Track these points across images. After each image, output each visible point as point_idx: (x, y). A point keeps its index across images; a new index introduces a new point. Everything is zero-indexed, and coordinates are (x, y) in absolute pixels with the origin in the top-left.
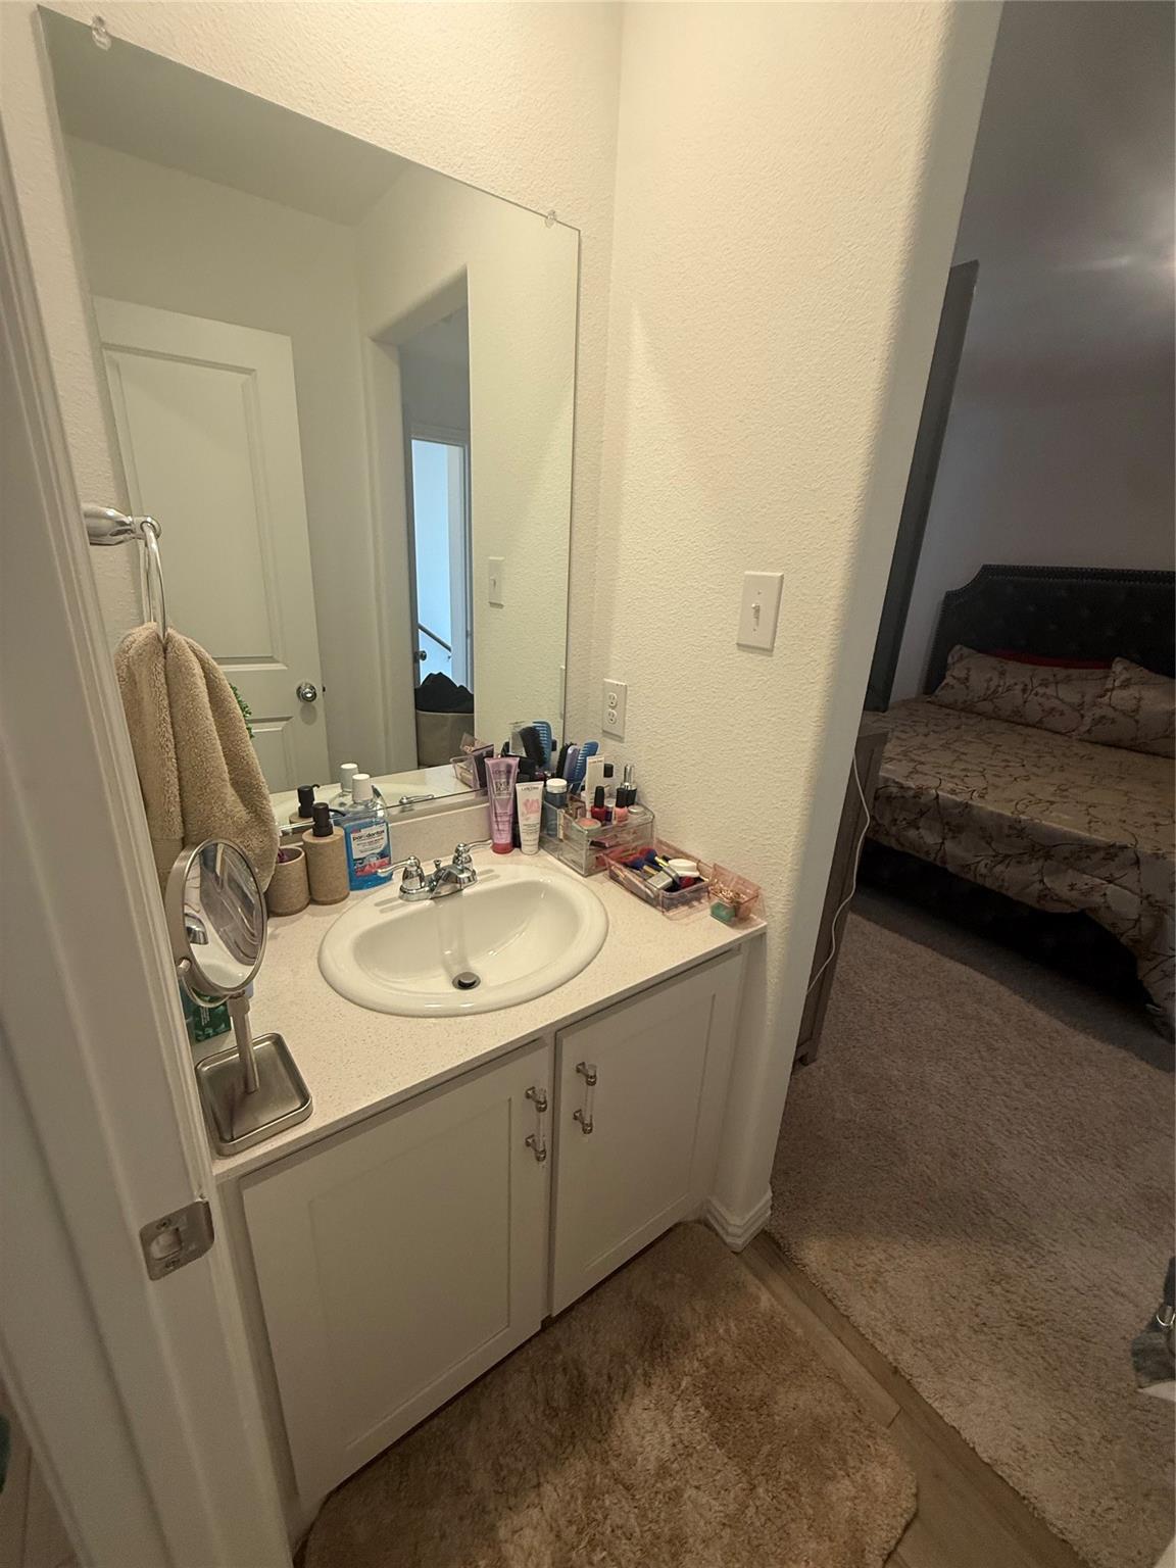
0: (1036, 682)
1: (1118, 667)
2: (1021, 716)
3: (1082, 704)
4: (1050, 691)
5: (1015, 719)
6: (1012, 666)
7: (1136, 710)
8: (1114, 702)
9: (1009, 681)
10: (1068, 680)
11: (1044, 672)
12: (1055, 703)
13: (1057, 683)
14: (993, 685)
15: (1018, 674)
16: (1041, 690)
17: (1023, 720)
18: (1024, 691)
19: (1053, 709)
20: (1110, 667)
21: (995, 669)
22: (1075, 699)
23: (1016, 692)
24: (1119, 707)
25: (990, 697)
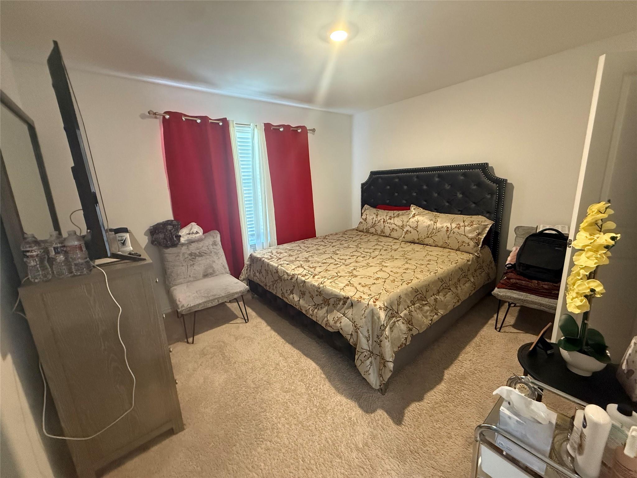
0: (388, 218)
1: (413, 207)
2: (384, 233)
3: (403, 226)
4: (392, 221)
5: (382, 234)
6: (381, 212)
7: (417, 227)
8: (411, 224)
9: (379, 218)
10: (398, 216)
11: (391, 213)
12: (394, 226)
13: (394, 217)
14: (374, 220)
15: (383, 215)
16: (389, 221)
17: (384, 235)
18: (384, 222)
19: (393, 229)
20: (409, 209)
21: (375, 213)
22: (400, 224)
23: (381, 223)
24: (412, 226)
25: (374, 225)
